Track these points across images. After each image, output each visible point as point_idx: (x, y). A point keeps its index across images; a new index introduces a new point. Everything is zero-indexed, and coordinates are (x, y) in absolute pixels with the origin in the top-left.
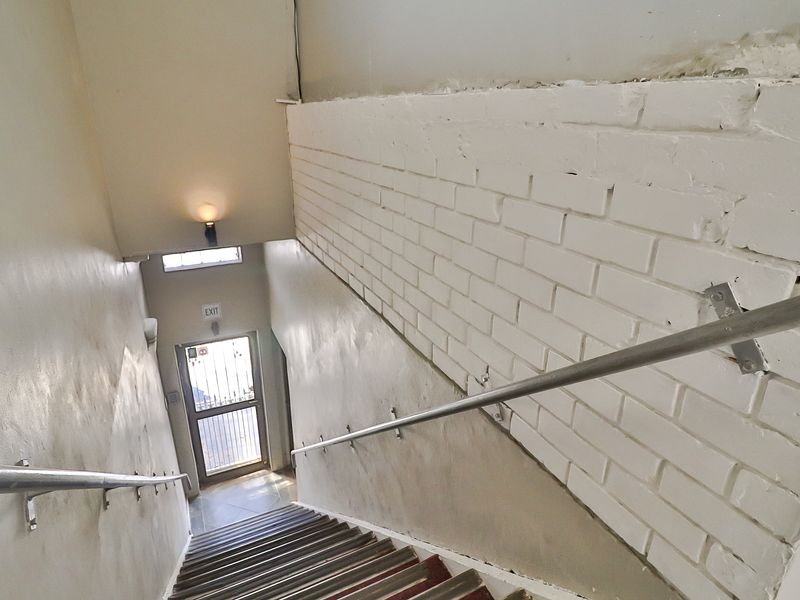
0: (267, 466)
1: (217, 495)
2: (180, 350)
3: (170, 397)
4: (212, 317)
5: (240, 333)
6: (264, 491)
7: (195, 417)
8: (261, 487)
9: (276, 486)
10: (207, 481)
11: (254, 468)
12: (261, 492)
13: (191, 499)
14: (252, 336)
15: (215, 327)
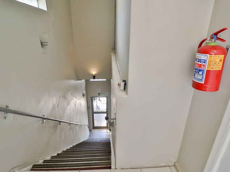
0: (108, 128)
1: (96, 131)
2: (92, 98)
3: (88, 108)
4: (99, 92)
5: (104, 96)
6: (106, 133)
7: (93, 113)
8: (105, 132)
9: (108, 133)
10: (95, 128)
11: (105, 128)
12: (105, 133)
13: (90, 131)
14: (107, 97)
15: (99, 94)
